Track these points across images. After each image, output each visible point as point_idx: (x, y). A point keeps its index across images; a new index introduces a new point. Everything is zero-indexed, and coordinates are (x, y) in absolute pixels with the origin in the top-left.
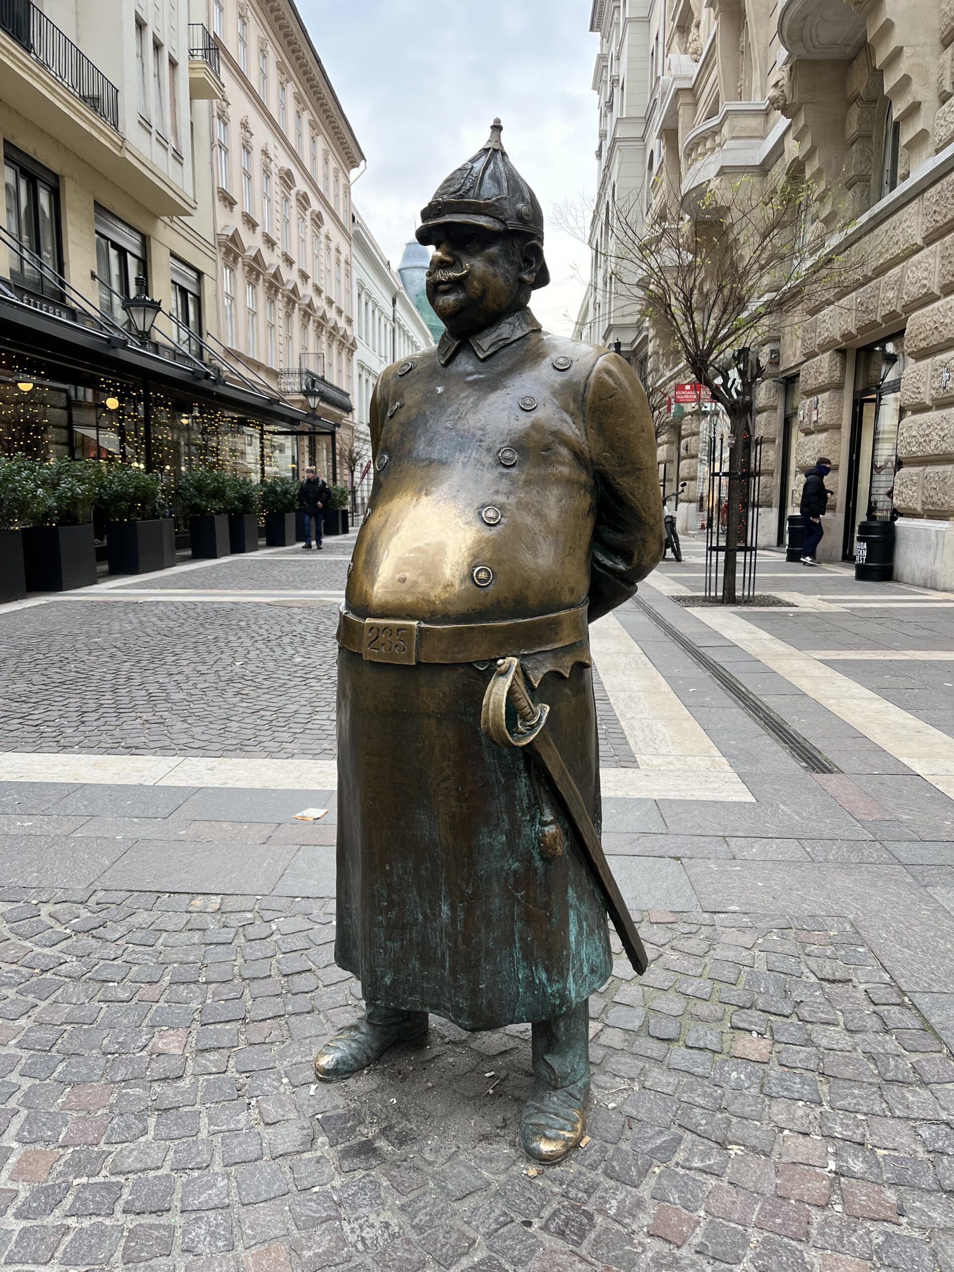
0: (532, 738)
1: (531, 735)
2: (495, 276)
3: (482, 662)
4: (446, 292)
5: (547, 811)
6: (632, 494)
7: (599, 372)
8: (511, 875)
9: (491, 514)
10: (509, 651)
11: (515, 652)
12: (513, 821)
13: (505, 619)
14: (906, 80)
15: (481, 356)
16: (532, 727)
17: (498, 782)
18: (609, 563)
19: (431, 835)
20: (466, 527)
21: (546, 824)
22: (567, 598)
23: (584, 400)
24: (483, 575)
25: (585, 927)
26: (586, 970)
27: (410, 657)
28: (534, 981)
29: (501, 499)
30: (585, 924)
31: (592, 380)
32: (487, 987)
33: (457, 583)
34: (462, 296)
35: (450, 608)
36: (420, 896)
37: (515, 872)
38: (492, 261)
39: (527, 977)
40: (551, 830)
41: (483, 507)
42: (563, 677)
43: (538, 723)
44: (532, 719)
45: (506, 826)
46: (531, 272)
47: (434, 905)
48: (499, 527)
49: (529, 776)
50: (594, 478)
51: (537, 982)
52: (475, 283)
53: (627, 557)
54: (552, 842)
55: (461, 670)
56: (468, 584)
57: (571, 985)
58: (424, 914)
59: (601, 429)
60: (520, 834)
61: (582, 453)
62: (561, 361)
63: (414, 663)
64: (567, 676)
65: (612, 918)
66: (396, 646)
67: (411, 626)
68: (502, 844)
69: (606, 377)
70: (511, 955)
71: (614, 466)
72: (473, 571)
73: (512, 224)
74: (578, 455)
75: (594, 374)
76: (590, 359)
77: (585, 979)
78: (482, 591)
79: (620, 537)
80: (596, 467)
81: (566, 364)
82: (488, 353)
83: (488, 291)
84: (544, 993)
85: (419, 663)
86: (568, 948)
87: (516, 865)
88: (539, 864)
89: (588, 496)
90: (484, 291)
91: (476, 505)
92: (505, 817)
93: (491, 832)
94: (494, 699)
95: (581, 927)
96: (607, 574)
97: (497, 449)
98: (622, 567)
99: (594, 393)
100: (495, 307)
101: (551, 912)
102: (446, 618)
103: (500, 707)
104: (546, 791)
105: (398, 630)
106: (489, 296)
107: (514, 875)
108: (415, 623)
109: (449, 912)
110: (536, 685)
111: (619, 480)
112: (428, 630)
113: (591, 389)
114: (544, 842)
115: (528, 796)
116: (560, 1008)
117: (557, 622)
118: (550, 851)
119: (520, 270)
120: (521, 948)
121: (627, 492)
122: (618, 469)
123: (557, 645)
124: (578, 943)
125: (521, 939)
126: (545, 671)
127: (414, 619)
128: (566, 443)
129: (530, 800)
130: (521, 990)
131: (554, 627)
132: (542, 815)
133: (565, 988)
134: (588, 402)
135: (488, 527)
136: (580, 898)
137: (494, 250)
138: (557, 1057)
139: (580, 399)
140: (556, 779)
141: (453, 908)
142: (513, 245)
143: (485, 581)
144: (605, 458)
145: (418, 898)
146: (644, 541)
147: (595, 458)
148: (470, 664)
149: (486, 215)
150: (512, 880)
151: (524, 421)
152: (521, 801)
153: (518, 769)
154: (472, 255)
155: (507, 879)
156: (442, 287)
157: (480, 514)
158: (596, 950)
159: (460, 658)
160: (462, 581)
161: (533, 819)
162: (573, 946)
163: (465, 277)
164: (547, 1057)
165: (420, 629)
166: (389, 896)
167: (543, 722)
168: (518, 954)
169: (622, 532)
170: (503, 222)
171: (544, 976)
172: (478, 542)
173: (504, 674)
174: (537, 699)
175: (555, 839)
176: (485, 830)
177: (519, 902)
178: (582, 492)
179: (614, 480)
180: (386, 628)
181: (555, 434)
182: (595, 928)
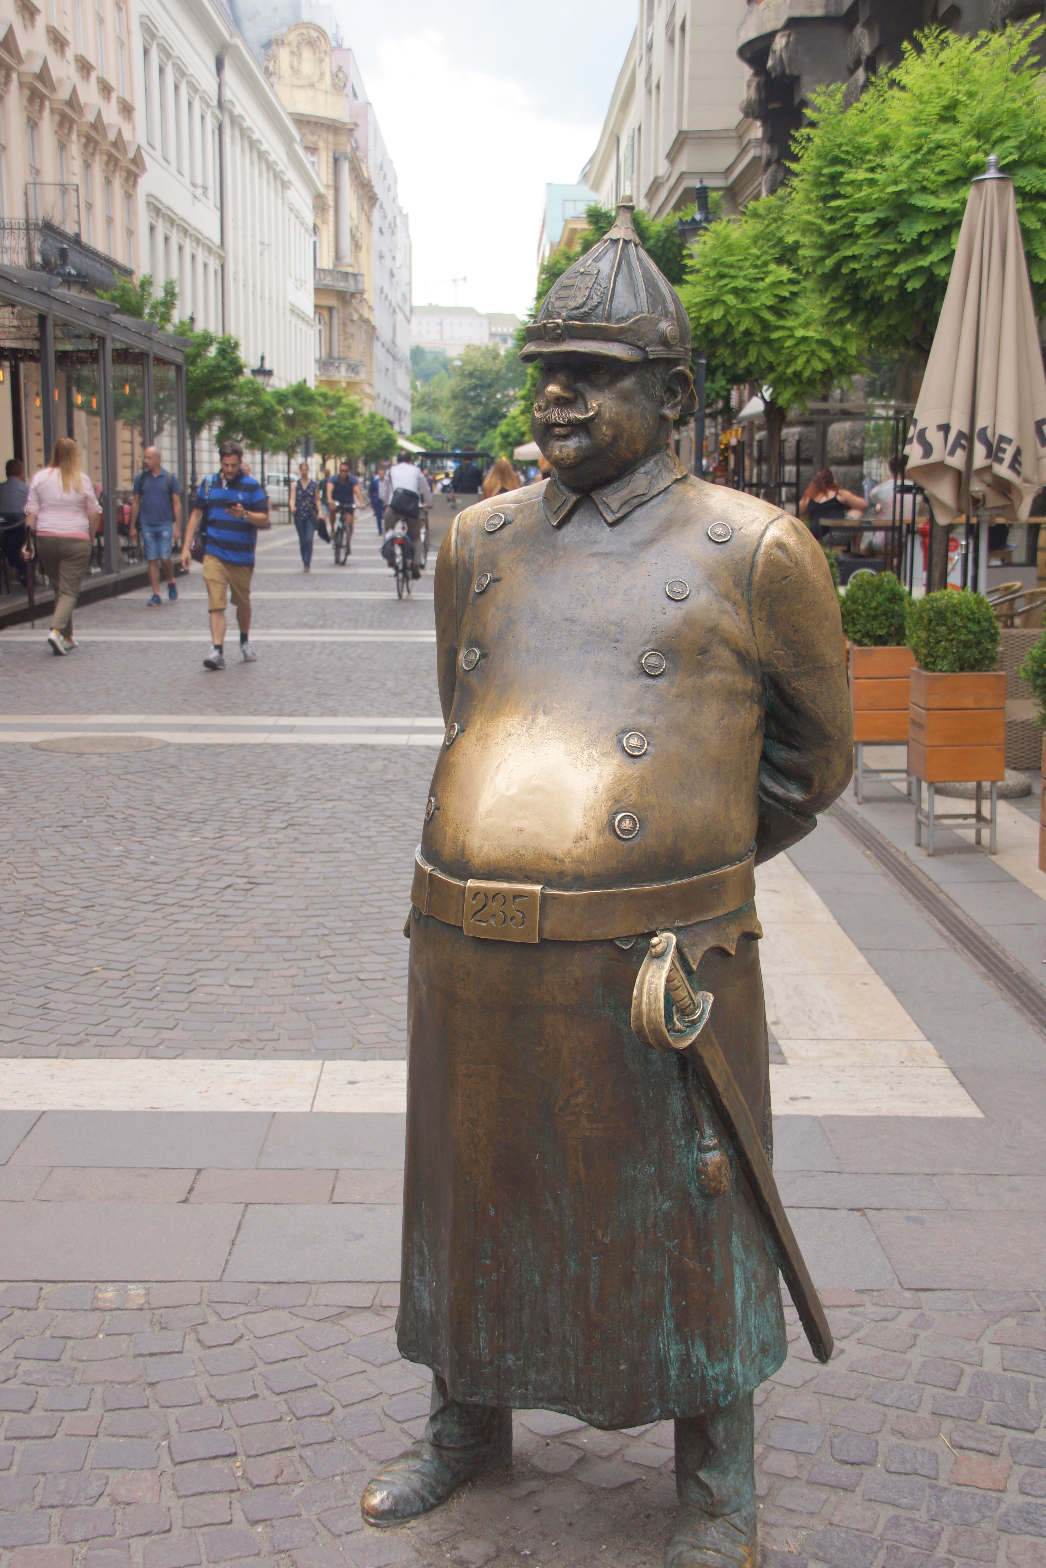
0: (694, 1037)
1: (692, 1033)
2: (630, 417)
3: (627, 938)
4: (566, 437)
5: (708, 1132)
6: (812, 701)
7: (770, 546)
8: (661, 1219)
10: (661, 923)
11: (667, 925)
12: (665, 1147)
13: (653, 880)
15: (610, 518)
16: (694, 1023)
18: (778, 790)
20: (604, 760)
21: (709, 1149)
22: (734, 848)
23: (750, 583)
24: (627, 824)
27: (531, 933)
28: (689, 1360)
29: (645, 721)
31: (760, 559)
33: (592, 836)
34: (585, 442)
35: (584, 867)
37: (667, 1214)
38: (625, 397)
39: (681, 1355)
40: (714, 1157)
41: (624, 731)
42: (727, 954)
43: (700, 1017)
44: (693, 1013)
45: (655, 1153)
46: (674, 406)
47: (557, 1258)
48: (646, 758)
49: (685, 1087)
50: (763, 682)
52: (604, 428)
53: (804, 780)
54: (717, 1173)
55: (599, 950)
56: (608, 836)
57: (737, 1364)
58: (542, 1273)
59: (772, 620)
60: (673, 1163)
61: (748, 653)
63: (537, 941)
64: (733, 953)
65: (786, 1279)
66: (512, 919)
67: (533, 894)
68: (650, 1177)
69: (779, 553)
70: (660, 1325)
72: (614, 819)
73: (655, 351)
74: (742, 657)
75: (762, 549)
76: (755, 528)
77: (754, 1360)
78: (626, 845)
79: (795, 755)
81: (725, 536)
82: (619, 515)
83: (621, 437)
84: (703, 1377)
85: (543, 941)
86: (734, 1317)
87: (666, 1205)
88: (698, 1202)
89: (756, 708)
90: (615, 438)
92: (653, 1141)
93: (635, 1161)
96: (778, 806)
98: (797, 795)
99: (763, 574)
100: (630, 455)
101: (712, 1267)
102: (578, 880)
103: (656, 998)
104: (707, 1107)
105: (515, 897)
106: (623, 443)
107: (665, 1218)
108: (538, 888)
109: (578, 1269)
110: (695, 967)
111: (795, 684)
113: (760, 568)
114: (705, 1173)
115: (684, 1112)
116: (725, 1398)
117: (720, 881)
118: (713, 1184)
119: (662, 404)
120: (673, 1315)
121: (806, 699)
122: (793, 670)
123: (720, 912)
124: (745, 1310)
125: (674, 1304)
126: (706, 948)
127: (537, 882)
128: (726, 642)
129: (686, 1117)
130: (672, 1373)
131: (716, 887)
132: (702, 1137)
133: (730, 1370)
134: (755, 585)
135: (631, 760)
136: (746, 1248)
137: (628, 383)
138: (715, 1474)
139: (745, 582)
140: (720, 1089)
141: (584, 1263)
142: (654, 375)
144: (779, 658)
145: (533, 1253)
146: (828, 761)
147: (763, 655)
148: (611, 941)
149: (620, 341)
150: (662, 1225)
151: (674, 614)
152: (675, 1120)
153: (671, 1078)
154: (600, 388)
155: (655, 1223)
156: (557, 430)
157: (620, 741)
158: (768, 1321)
159: (598, 933)
160: (600, 832)
161: (688, 1145)
162: (739, 1313)
163: (592, 419)
164: (702, 1475)
165: (544, 896)
166: (494, 1252)
167: (707, 1016)
168: (668, 1323)
169: (797, 749)
170: (642, 349)
171: (703, 1354)
172: (618, 780)
173: (660, 956)
174: (695, 985)
175: (719, 1169)
176: (628, 1159)
177: (671, 1254)
178: (748, 705)
179: (789, 684)
180: (497, 893)
181: (713, 630)
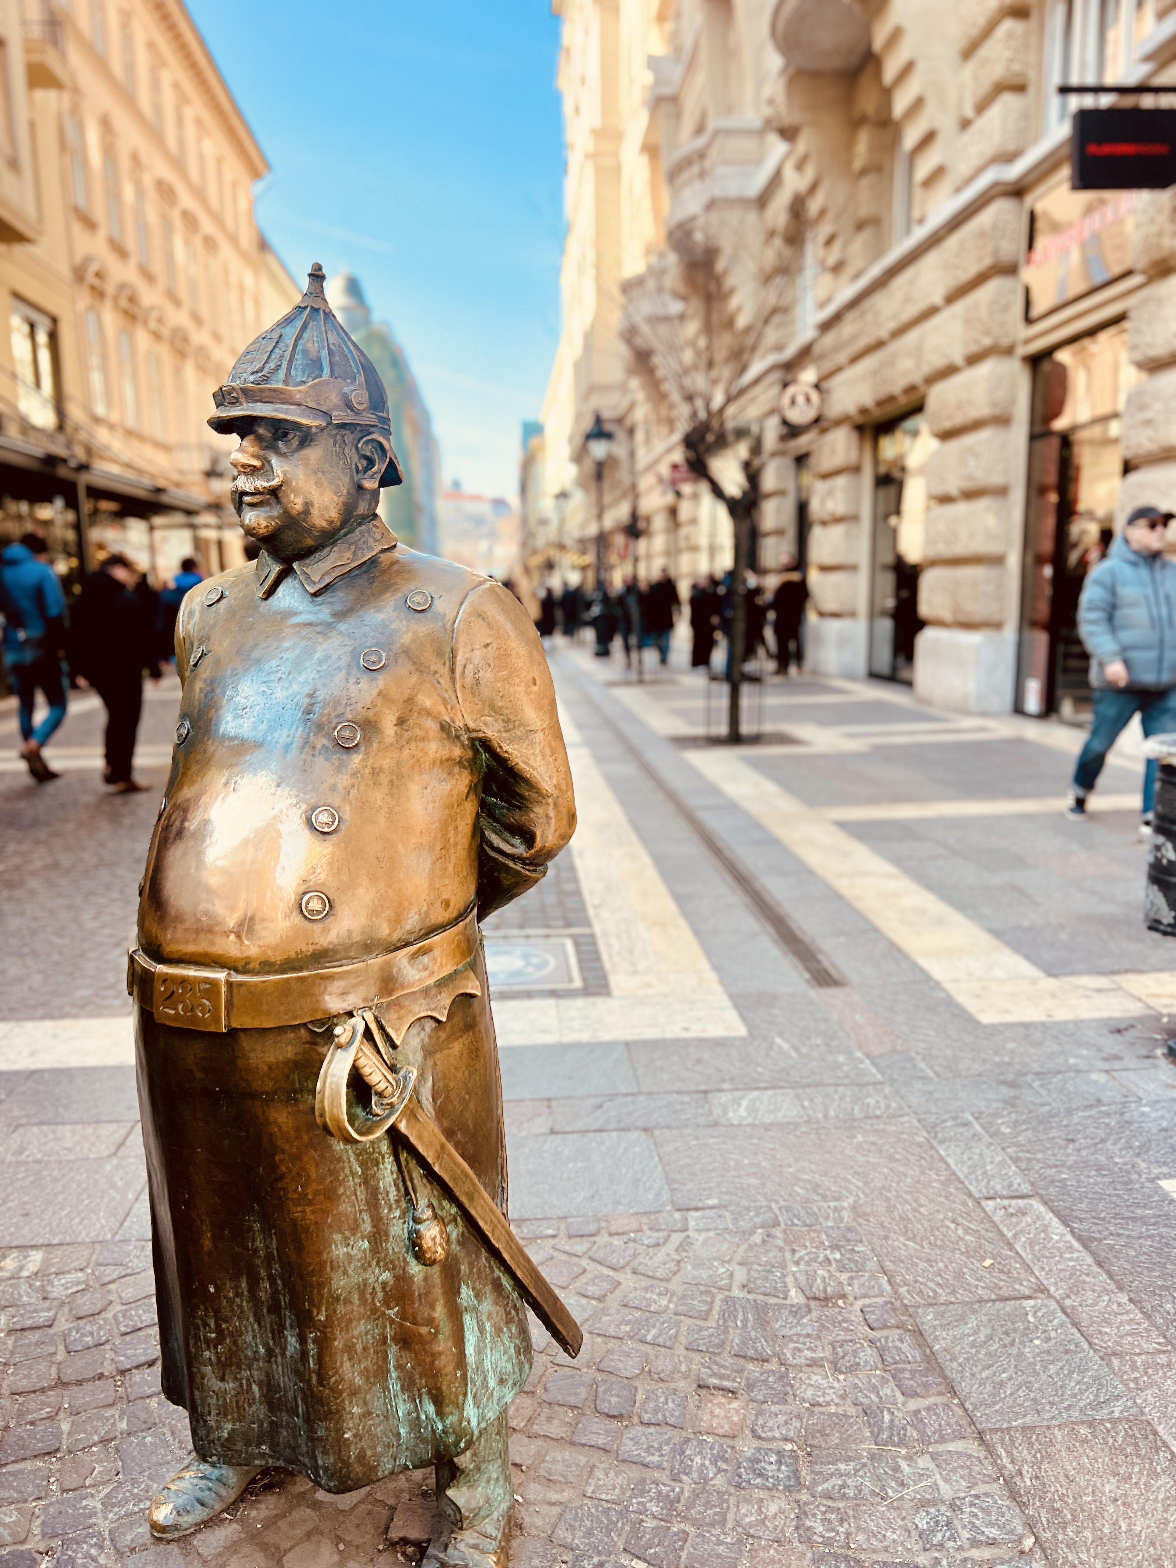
3: (321, 1021)
4: (256, 506)
5: (422, 1203)
7: (469, 614)
8: (379, 1289)
9: (324, 818)
10: (359, 1002)
12: (377, 1220)
13: (350, 960)
14: (919, 103)
15: (311, 590)
17: (353, 1174)
18: (504, 845)
19: (267, 1247)
20: (291, 838)
21: (423, 1221)
23: (451, 651)
24: (315, 905)
25: (488, 1329)
26: (492, 1383)
27: (218, 1021)
28: (418, 1418)
30: (488, 1325)
31: (460, 625)
32: (355, 1436)
33: (280, 918)
34: (275, 511)
35: (270, 952)
36: (259, 1324)
37: (384, 1285)
38: (313, 466)
39: (409, 1413)
41: (314, 808)
45: (367, 1227)
46: (372, 476)
47: (278, 1333)
48: (337, 835)
50: (471, 749)
51: (423, 1417)
52: (293, 495)
53: (526, 836)
54: (431, 1244)
55: (293, 1035)
56: (297, 919)
57: (471, 1410)
58: (266, 1345)
60: (387, 1235)
61: (453, 720)
62: (418, 598)
63: (225, 1030)
66: (198, 1007)
67: (218, 981)
68: (364, 1251)
70: (386, 1388)
71: (499, 731)
72: (302, 899)
73: (340, 415)
75: (462, 616)
76: (456, 595)
77: (492, 1394)
78: (315, 926)
79: (517, 814)
80: (474, 735)
81: (425, 604)
82: (319, 586)
83: (312, 505)
85: (230, 1029)
86: (465, 1365)
89: (466, 773)
90: (308, 507)
91: (304, 807)
92: (366, 1217)
93: (346, 1238)
94: (331, 1083)
95: (482, 1330)
97: (334, 724)
98: (521, 850)
100: (324, 524)
101: (436, 1328)
102: (267, 969)
104: (419, 1176)
105: (201, 984)
106: (315, 512)
107: (384, 1288)
108: (223, 975)
109: (297, 1345)
110: (398, 1042)
111: (507, 748)
112: (240, 984)
115: (396, 1185)
116: (458, 1442)
119: (357, 472)
120: (398, 1378)
121: (518, 760)
122: (504, 734)
123: (429, 981)
124: (479, 1352)
125: (399, 1367)
126: (412, 1020)
127: (223, 968)
128: (426, 713)
129: (398, 1190)
130: (402, 1431)
132: (416, 1208)
133: (462, 1418)
135: (320, 837)
136: (478, 1295)
137: (315, 451)
138: (461, 1489)
139: (446, 649)
141: (303, 1340)
142: (344, 442)
143: (319, 912)
144: (486, 724)
145: (256, 1326)
146: (548, 817)
147: (470, 725)
148: (304, 1025)
149: (300, 405)
150: (380, 1295)
151: (369, 685)
152: (387, 1194)
153: (380, 1153)
154: (285, 455)
155: (374, 1293)
156: (249, 499)
157: (309, 818)
158: (506, 1353)
159: (290, 1018)
160: (287, 914)
161: (404, 1214)
162: (472, 1359)
163: (278, 486)
164: (449, 1494)
166: (218, 1326)
168: (394, 1385)
169: (517, 807)
170: (325, 414)
171: (430, 1408)
172: (306, 858)
175: (434, 1239)
176: (337, 1237)
177: (392, 1321)
178: (456, 771)
180: (184, 980)
181: (412, 700)
182: (502, 1324)
